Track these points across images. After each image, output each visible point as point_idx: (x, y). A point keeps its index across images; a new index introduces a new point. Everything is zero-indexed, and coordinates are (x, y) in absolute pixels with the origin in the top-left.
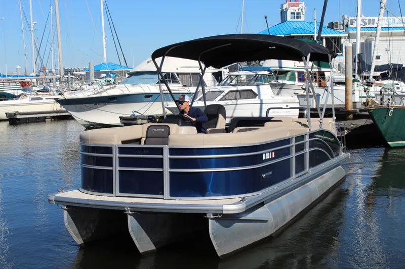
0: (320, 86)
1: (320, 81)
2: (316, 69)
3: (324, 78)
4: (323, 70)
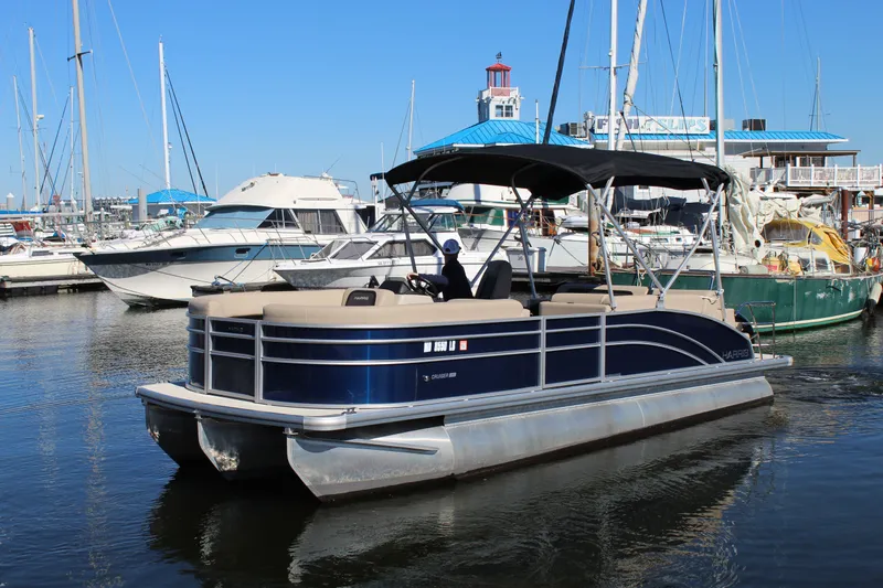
0: (546, 234)
1: (545, 225)
2: (539, 205)
3: (552, 220)
4: (552, 206)
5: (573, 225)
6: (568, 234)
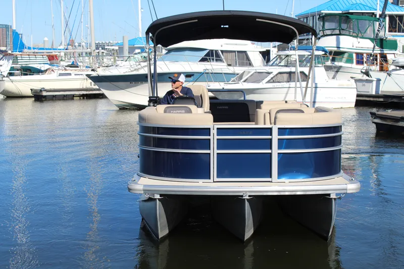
1: (381, 64)
2: (378, 51)
3: (386, 61)
4: (386, 51)
5: (400, 64)
6: (396, 70)
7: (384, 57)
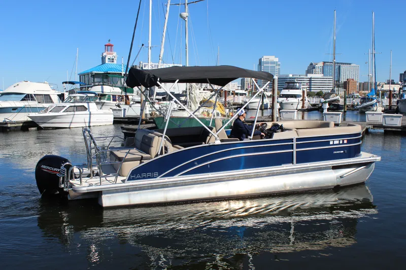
0: (126, 104)
1: (126, 101)
2: (124, 94)
3: (128, 99)
4: (128, 94)
5: (136, 101)
6: (133, 104)
7: (127, 97)
